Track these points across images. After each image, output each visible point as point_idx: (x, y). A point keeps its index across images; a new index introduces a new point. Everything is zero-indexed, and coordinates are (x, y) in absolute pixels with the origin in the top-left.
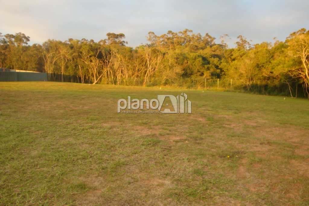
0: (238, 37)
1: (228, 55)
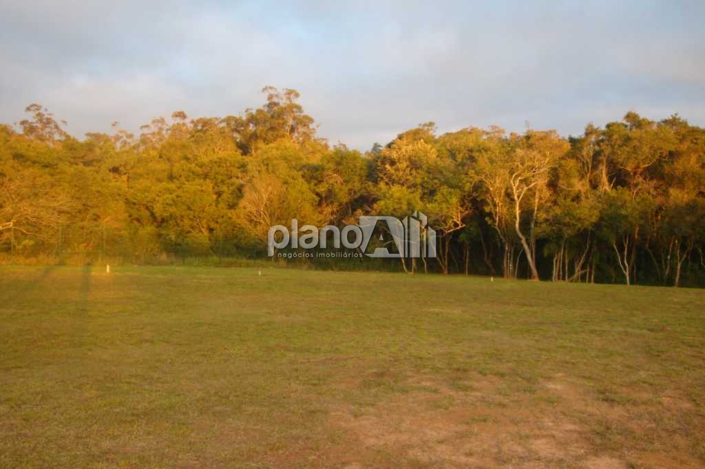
0: (29, 109)
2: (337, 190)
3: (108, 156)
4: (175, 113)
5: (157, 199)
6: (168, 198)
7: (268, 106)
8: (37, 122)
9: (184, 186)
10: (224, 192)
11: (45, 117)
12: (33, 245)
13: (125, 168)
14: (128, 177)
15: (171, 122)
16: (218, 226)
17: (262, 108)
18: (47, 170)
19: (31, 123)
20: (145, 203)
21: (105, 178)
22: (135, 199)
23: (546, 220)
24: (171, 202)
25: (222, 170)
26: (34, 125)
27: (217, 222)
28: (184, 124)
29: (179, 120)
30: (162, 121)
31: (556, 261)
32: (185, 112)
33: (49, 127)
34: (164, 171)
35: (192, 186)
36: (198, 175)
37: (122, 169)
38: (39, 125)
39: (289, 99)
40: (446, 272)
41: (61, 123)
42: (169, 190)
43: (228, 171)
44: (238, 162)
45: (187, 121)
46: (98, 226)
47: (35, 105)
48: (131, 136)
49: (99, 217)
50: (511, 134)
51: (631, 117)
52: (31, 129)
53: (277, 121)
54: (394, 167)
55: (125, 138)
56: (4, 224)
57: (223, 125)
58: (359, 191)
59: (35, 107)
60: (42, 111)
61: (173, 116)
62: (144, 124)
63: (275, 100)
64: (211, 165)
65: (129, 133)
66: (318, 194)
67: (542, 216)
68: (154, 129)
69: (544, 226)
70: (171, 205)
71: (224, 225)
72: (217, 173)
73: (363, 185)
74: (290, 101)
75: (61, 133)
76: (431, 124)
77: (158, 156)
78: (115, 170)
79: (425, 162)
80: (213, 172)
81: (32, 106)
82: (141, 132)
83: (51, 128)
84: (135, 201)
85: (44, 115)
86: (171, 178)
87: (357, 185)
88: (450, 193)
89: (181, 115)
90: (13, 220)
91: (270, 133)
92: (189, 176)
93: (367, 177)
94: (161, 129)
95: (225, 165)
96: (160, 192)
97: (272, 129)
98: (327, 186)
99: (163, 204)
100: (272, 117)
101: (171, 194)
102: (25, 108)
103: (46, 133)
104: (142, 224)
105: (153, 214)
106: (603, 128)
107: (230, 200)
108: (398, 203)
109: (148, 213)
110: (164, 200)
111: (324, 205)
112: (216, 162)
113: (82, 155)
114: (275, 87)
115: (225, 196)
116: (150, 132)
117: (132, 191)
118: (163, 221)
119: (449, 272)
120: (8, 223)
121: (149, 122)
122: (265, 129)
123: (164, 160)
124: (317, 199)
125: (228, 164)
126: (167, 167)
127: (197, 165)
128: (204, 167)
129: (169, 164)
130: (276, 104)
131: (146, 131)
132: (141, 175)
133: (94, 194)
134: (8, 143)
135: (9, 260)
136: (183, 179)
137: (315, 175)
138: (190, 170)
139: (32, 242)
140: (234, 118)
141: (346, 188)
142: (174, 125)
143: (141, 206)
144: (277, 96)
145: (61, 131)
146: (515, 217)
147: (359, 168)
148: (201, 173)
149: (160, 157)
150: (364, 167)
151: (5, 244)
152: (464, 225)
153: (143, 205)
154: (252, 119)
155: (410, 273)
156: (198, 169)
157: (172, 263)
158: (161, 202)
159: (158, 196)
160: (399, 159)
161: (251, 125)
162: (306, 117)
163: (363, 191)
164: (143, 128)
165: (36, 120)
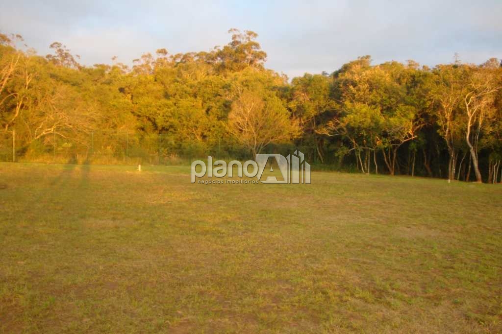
0: (52, 46)
2: (307, 106)
3: (116, 79)
4: (158, 50)
5: (158, 112)
6: (167, 111)
7: (232, 44)
8: (58, 56)
9: (179, 102)
10: (212, 107)
11: (65, 51)
12: (71, 148)
13: (129, 88)
14: (132, 96)
15: (156, 57)
16: (211, 133)
17: (228, 45)
18: (75, 88)
19: (55, 56)
20: (148, 115)
21: (116, 96)
22: (140, 112)
23: (492, 133)
24: (170, 114)
25: (208, 90)
26: (56, 58)
27: (210, 131)
28: (165, 59)
29: (161, 56)
30: (149, 56)
31: (496, 167)
32: (166, 49)
33: (67, 60)
34: (159, 91)
35: (186, 102)
36: (189, 94)
37: (127, 89)
38: (60, 58)
39: (248, 38)
40: (393, 173)
41: (76, 56)
42: (167, 106)
43: (212, 90)
44: (221, 84)
45: (168, 56)
46: (115, 132)
47: (57, 43)
48: (126, 67)
49: (116, 126)
50: (424, 67)
52: (54, 61)
53: (240, 55)
54: (356, 88)
55: (121, 68)
56: (47, 130)
58: (325, 107)
59: (57, 45)
60: (62, 47)
61: (157, 52)
62: (136, 59)
63: (238, 39)
64: (199, 86)
65: (124, 65)
66: (290, 110)
67: (489, 129)
68: (143, 62)
69: (491, 137)
70: (170, 117)
71: (215, 133)
72: (204, 92)
73: (328, 103)
74: (249, 40)
75: (76, 64)
76: (368, 57)
77: (154, 80)
78: (122, 90)
79: (383, 84)
80: (202, 91)
81: (55, 43)
82: (133, 64)
83: (68, 61)
84: (140, 114)
85: (63, 51)
86: (166, 96)
87: (323, 103)
88: (407, 110)
89: (163, 52)
90: (53, 127)
91: (235, 65)
92: (182, 94)
93: (330, 96)
94: (148, 62)
95: (210, 86)
96: (160, 107)
97: (236, 61)
98: (297, 103)
99: (163, 116)
100: (236, 52)
101: (169, 108)
102: (50, 45)
103: (65, 64)
104: (146, 132)
105: (154, 124)
107: (218, 113)
108: (363, 117)
109: (151, 124)
110: (164, 113)
111: (294, 118)
112: (203, 84)
113: (96, 79)
114: (237, 29)
115: (214, 110)
116: (140, 64)
117: (137, 106)
118: (164, 130)
119: (395, 174)
120: (49, 129)
121: (139, 57)
122: (232, 61)
123: (158, 83)
124: (290, 113)
125: (213, 85)
126: (161, 88)
127: (187, 86)
128: (194, 88)
129: (163, 86)
130: (238, 42)
131: (137, 64)
132: (142, 94)
133: (111, 107)
134: (47, 65)
135: (52, 159)
136: (177, 97)
137: (285, 94)
138: (183, 90)
139: (70, 145)
140: (205, 53)
141: (313, 105)
142: (158, 59)
143: (144, 118)
144: (239, 36)
145: (76, 63)
146: (466, 130)
147: (324, 88)
148: (191, 92)
149: (156, 81)
150: (328, 89)
151: (47, 146)
152: (416, 136)
153: (146, 117)
154: (221, 54)
155: (367, 174)
156: (188, 89)
157: (181, 163)
158: (161, 114)
159: (158, 109)
160: (360, 82)
161: (219, 59)
162: (262, 53)
163: (328, 107)
164: (135, 62)
165: (58, 54)
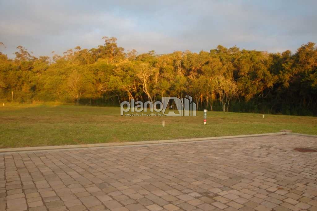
0: (18, 48)
1: (27, 67)
7: (106, 44)
19: (19, 53)
30: (71, 50)
38: (22, 54)
41: (31, 53)
48: (59, 57)
51: (220, 47)
52: (19, 55)
53: (107, 51)
55: (57, 58)
57: (91, 52)
59: (20, 47)
60: (23, 48)
63: (108, 42)
65: (58, 55)
68: (68, 53)
75: (31, 56)
83: (27, 55)
85: (24, 50)
91: (104, 55)
94: (71, 54)
97: (106, 53)
103: (25, 57)
106: (209, 52)
116: (67, 55)
144: (109, 40)
165: (21, 52)
